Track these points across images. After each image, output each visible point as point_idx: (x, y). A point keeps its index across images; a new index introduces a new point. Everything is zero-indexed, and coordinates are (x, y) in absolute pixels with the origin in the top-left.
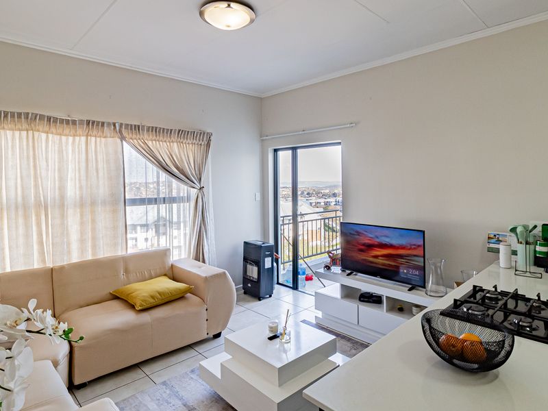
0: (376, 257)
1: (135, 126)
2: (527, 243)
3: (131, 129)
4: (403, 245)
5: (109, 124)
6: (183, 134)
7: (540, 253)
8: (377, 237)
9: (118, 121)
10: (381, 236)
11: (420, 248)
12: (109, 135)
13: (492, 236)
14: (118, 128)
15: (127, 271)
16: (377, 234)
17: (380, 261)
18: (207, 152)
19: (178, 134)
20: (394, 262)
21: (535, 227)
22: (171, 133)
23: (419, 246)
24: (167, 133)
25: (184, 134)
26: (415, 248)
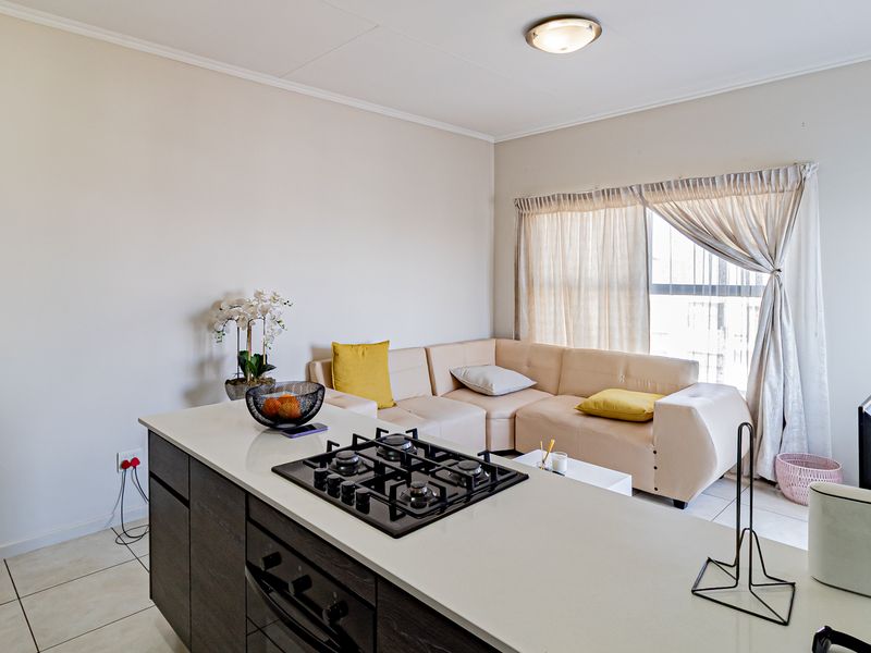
1: (657, 185)
3: (653, 190)
5: (626, 189)
6: (737, 180)
9: (634, 183)
12: (629, 203)
14: (636, 192)
15: (627, 374)
18: (797, 202)
19: (729, 180)
22: (714, 183)
24: (708, 184)
25: (742, 180)
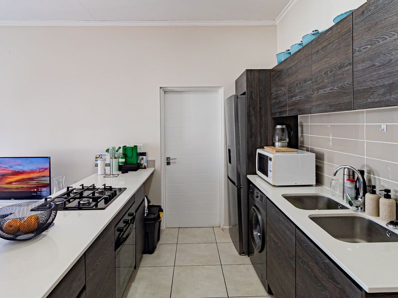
0: (10, 183)
2: (115, 158)
4: (33, 170)
7: (121, 162)
8: (11, 167)
10: (15, 165)
11: (47, 171)
13: (98, 156)
16: (10, 164)
17: (14, 186)
20: (26, 184)
21: (120, 148)
23: (46, 169)
26: (43, 171)
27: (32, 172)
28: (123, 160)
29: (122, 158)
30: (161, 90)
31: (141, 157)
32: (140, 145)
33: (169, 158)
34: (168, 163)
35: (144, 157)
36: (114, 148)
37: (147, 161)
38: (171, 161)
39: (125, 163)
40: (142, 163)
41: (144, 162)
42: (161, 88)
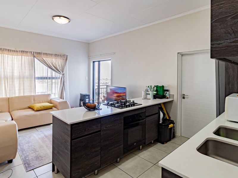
1: (39, 53)
2: (152, 91)
5: (29, 52)
10: (117, 90)
12: (29, 56)
14: (32, 53)
15: (34, 100)
18: (66, 62)
24: (51, 55)
25: (57, 56)
26: (124, 93)
27: (121, 93)
28: (156, 93)
29: (155, 91)
30: (179, 54)
31: (166, 92)
32: (166, 85)
33: (184, 95)
34: (184, 98)
35: (168, 92)
36: (151, 86)
37: (170, 95)
38: (185, 96)
39: (157, 94)
40: (166, 95)
41: (167, 95)
42: (178, 53)
